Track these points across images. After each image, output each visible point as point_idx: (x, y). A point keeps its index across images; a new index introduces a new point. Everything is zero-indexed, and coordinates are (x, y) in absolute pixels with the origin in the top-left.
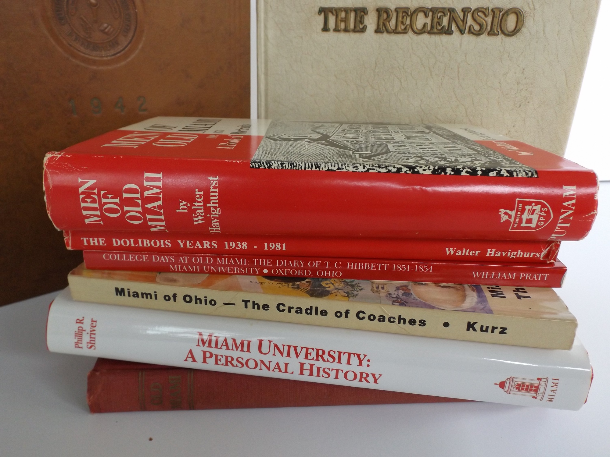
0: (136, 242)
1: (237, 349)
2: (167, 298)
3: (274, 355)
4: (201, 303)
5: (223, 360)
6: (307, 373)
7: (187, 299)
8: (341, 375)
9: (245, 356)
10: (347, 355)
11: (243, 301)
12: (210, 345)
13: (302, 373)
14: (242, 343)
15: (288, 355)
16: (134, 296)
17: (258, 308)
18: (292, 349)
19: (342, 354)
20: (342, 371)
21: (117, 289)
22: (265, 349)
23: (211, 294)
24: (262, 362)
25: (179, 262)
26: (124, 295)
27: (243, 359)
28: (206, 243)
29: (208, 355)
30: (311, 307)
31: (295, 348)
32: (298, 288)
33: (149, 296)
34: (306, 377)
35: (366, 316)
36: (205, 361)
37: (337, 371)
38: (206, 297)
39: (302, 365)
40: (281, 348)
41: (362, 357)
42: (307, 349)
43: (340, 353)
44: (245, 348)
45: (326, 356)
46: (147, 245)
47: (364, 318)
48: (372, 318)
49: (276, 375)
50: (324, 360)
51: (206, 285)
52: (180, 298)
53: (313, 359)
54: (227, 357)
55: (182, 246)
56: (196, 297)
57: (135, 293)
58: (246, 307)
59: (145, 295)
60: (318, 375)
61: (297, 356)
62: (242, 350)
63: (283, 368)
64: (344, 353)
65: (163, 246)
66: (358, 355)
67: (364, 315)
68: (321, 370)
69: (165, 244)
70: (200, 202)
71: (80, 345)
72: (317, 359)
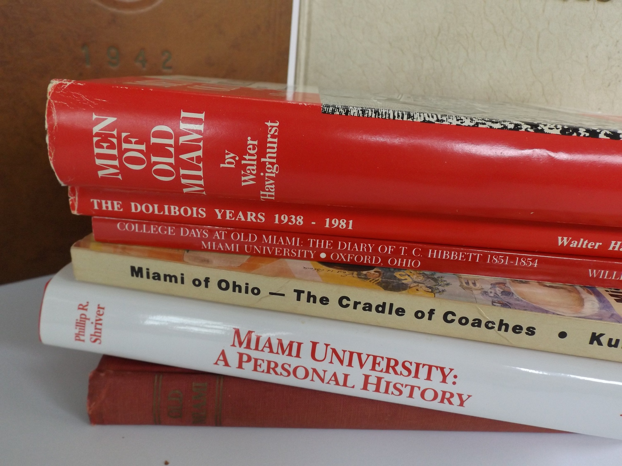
0: (161, 209)
1: (283, 352)
2: (196, 283)
3: (331, 362)
4: (240, 291)
5: (264, 366)
6: (371, 387)
7: (223, 285)
8: (417, 393)
9: (293, 362)
10: (426, 368)
11: (295, 291)
12: (248, 346)
13: (365, 388)
14: (291, 344)
15: (350, 364)
16: (154, 278)
17: (315, 302)
18: (355, 356)
19: (421, 366)
20: (419, 388)
21: (133, 268)
22: (319, 354)
23: (254, 280)
24: (315, 370)
25: (214, 238)
26: (142, 276)
27: (290, 365)
28: (251, 215)
29: (245, 358)
30: (384, 304)
31: (359, 355)
32: (366, 278)
33: (173, 279)
34: (370, 394)
35: (457, 318)
36: (240, 366)
37: (413, 388)
38: (247, 284)
39: (367, 377)
40: (341, 354)
41: (447, 371)
42: (375, 358)
43: (418, 365)
44: (294, 352)
45: (399, 368)
46: (175, 212)
47: (453, 321)
48: (464, 321)
49: (332, 388)
50: (396, 373)
51: (248, 268)
52: (213, 284)
53: (381, 371)
54: (269, 362)
55: (219, 217)
56: (234, 283)
57: (156, 275)
58: (299, 299)
59: (168, 278)
60: (386, 392)
61: (362, 365)
62: (290, 354)
63: (341, 380)
64: (424, 365)
65: (195, 215)
66: (442, 369)
67: (453, 318)
68: (391, 386)
69: (198, 213)
70: (253, 155)
71: (82, 338)
72: (387, 371)
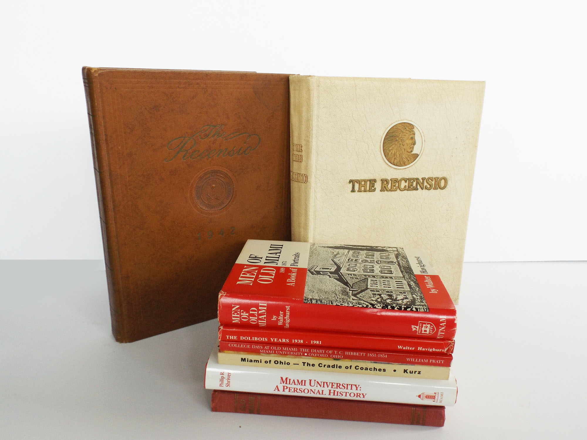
0: (251, 338)
1: (299, 384)
2: (266, 362)
3: (317, 386)
4: (282, 364)
5: (293, 390)
6: (332, 394)
7: (276, 362)
8: (348, 394)
9: (303, 387)
10: (350, 385)
11: (303, 363)
12: (286, 383)
13: (330, 394)
14: (302, 381)
15: (324, 387)
18: (325, 384)
19: (348, 385)
20: (348, 393)
21: (242, 359)
22: (312, 384)
23: (287, 360)
24: (311, 390)
26: (245, 361)
27: (302, 389)
28: (284, 340)
29: (285, 388)
30: (334, 365)
31: (327, 383)
33: (257, 361)
34: (332, 396)
35: (359, 368)
36: (284, 391)
37: (346, 393)
38: (285, 361)
39: (330, 391)
40: (320, 383)
42: (332, 383)
43: (347, 385)
44: (303, 384)
45: (341, 386)
46: (256, 340)
47: (358, 369)
48: (362, 369)
49: (318, 396)
50: (340, 388)
51: (285, 356)
52: (272, 362)
53: (335, 388)
54: (294, 388)
55: (272, 341)
56: (280, 361)
57: (251, 360)
58: (304, 365)
59: (255, 361)
60: (337, 395)
61: (328, 387)
62: (302, 385)
63: (321, 392)
64: (349, 385)
66: (356, 385)
67: (358, 368)
68: (339, 393)
69: (264, 340)
70: (282, 316)
71: (222, 385)
72: (337, 388)
